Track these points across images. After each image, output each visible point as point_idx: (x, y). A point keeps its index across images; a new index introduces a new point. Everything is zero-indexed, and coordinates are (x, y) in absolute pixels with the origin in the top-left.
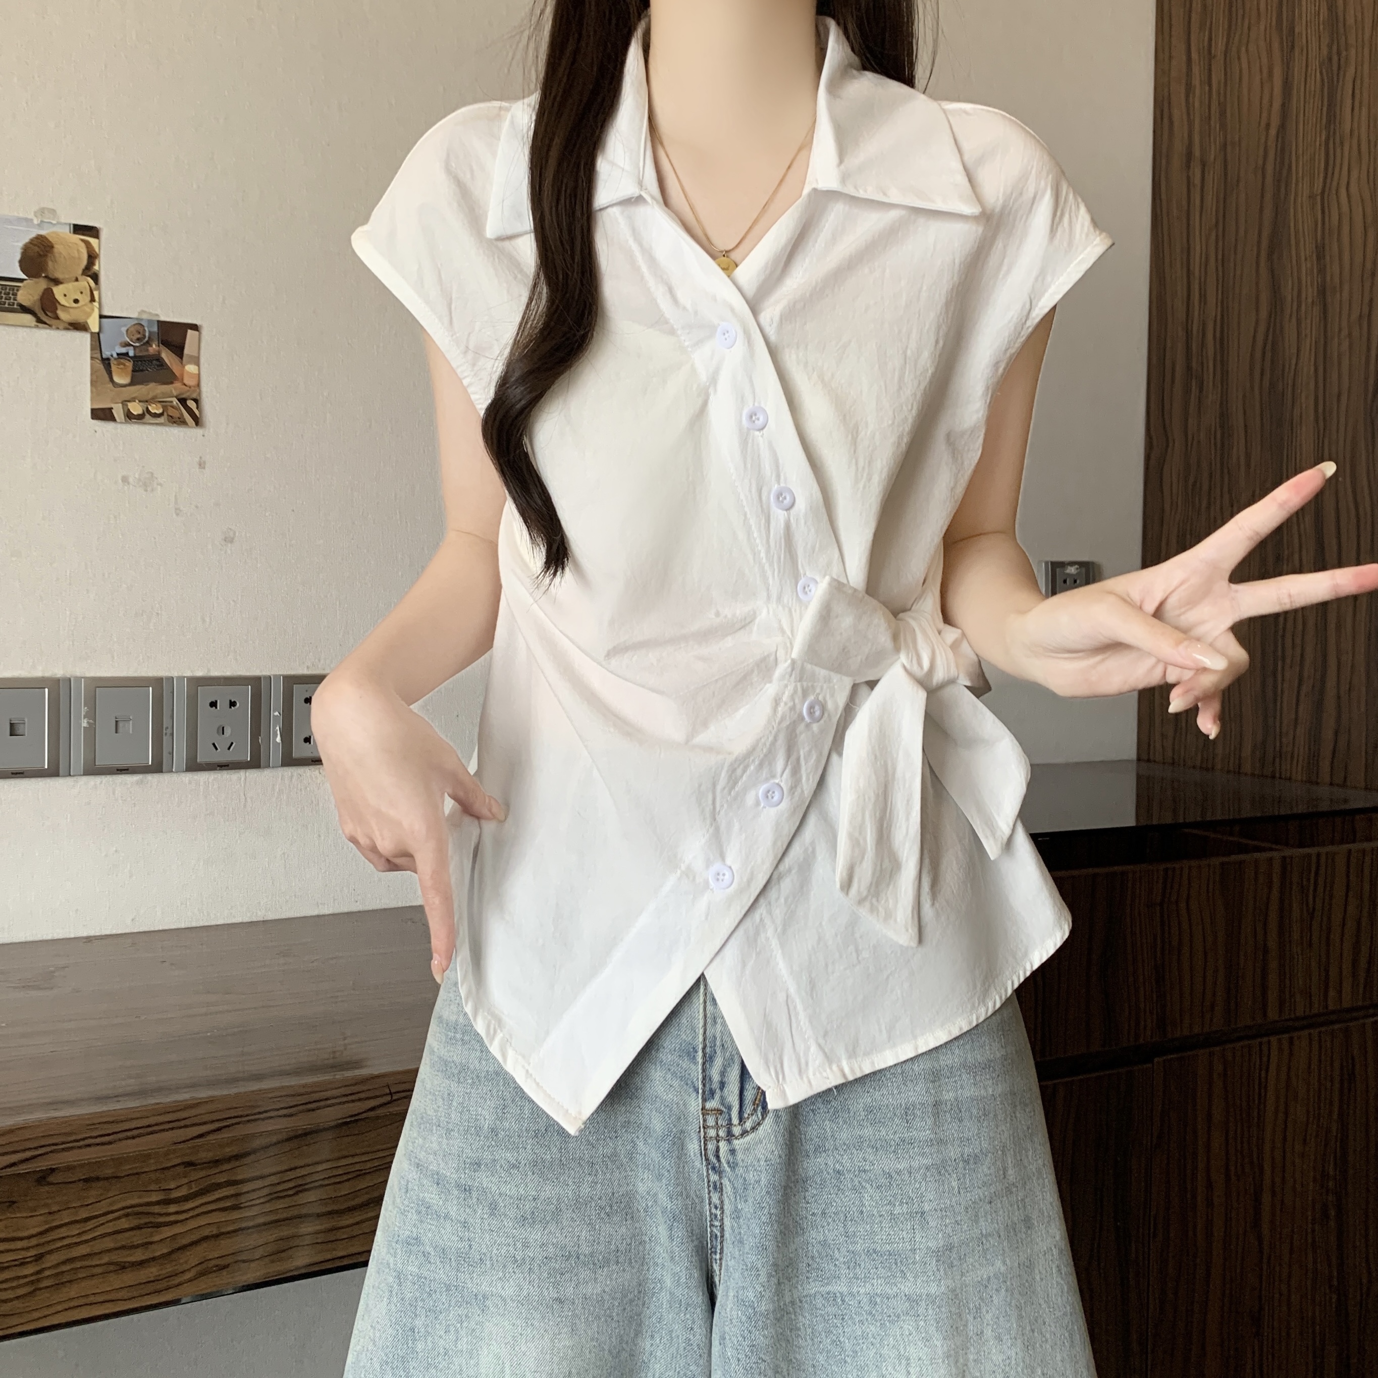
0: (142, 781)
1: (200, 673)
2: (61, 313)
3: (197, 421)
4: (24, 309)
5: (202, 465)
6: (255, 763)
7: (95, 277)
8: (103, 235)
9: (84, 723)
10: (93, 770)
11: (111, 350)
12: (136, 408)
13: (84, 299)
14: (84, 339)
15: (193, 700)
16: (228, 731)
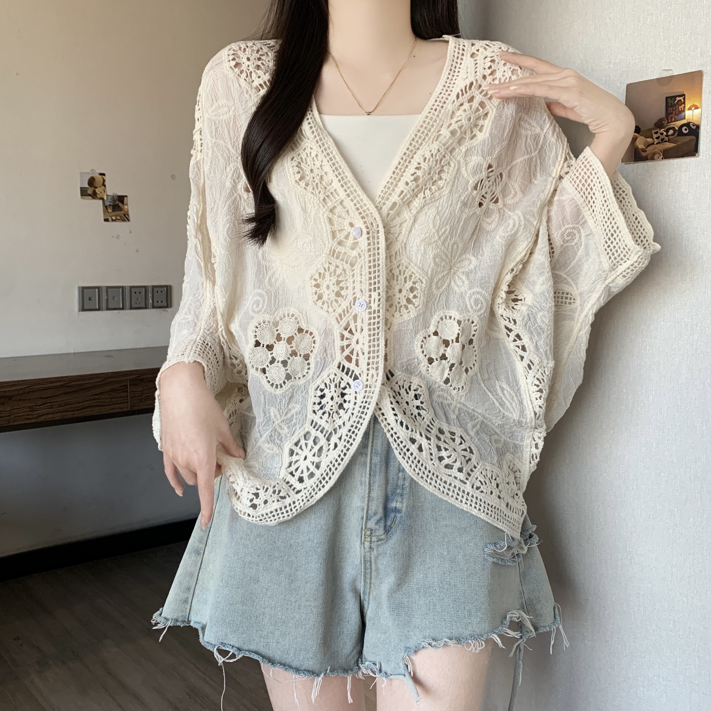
0: (119, 313)
1: (132, 285)
2: (98, 196)
3: (128, 220)
4: (89, 195)
5: (131, 232)
6: (146, 308)
7: (105, 186)
8: (106, 175)
9: (106, 297)
10: (108, 309)
11: (107, 204)
12: (114, 218)
13: (103, 192)
14: (101, 201)
15: (131, 291)
16: (139, 300)
